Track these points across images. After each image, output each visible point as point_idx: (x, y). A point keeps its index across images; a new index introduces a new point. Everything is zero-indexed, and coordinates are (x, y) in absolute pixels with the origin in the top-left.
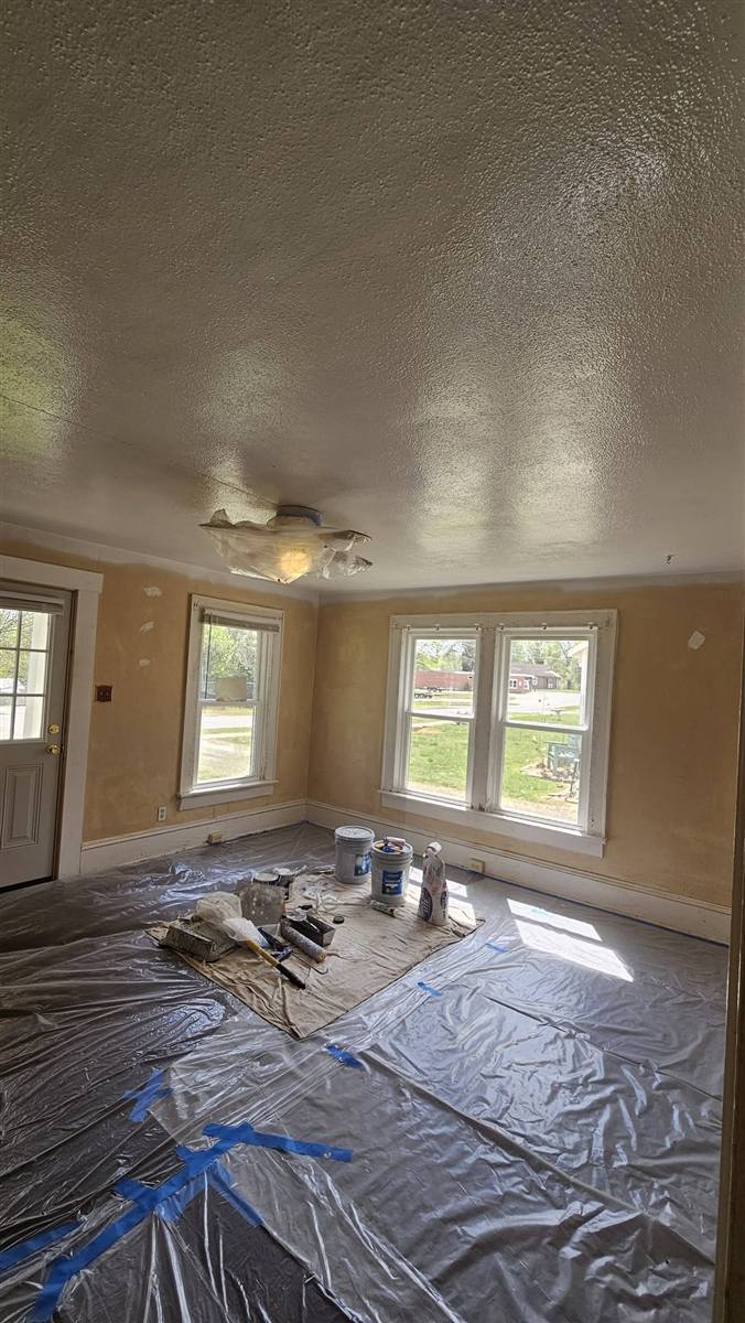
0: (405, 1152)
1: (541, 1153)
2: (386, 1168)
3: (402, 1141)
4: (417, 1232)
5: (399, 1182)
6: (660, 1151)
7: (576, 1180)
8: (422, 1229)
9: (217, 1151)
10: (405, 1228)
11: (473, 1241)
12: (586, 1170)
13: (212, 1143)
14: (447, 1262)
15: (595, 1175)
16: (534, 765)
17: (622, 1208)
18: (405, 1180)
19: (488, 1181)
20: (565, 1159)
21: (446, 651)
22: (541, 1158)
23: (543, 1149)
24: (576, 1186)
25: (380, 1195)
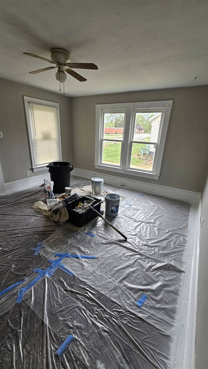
0: (109, 255)
1: (143, 252)
2: (104, 259)
3: (108, 253)
4: (113, 273)
5: (108, 262)
6: (171, 249)
7: (152, 257)
8: (114, 272)
9: (60, 260)
10: (110, 272)
11: (127, 273)
12: (154, 255)
13: (58, 258)
14: (121, 278)
15: (156, 255)
16: (136, 155)
17: (163, 262)
18: (109, 261)
19: (130, 260)
20: (148, 253)
21: (110, 121)
22: (143, 253)
23: (143, 251)
24: (151, 258)
25: (103, 265)
